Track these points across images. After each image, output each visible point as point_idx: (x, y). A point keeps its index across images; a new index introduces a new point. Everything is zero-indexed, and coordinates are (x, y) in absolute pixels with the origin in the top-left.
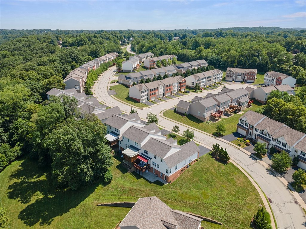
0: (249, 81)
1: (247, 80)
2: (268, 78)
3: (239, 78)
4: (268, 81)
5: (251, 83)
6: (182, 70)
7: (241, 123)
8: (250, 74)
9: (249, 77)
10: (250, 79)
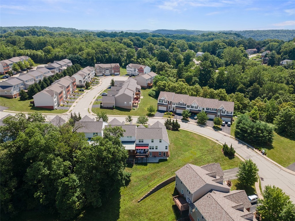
0: (116, 73)
1: (114, 73)
2: (130, 69)
3: (108, 72)
4: (131, 72)
5: (118, 75)
6: (55, 71)
7: (160, 102)
8: (116, 67)
9: (115, 70)
10: (116, 72)
